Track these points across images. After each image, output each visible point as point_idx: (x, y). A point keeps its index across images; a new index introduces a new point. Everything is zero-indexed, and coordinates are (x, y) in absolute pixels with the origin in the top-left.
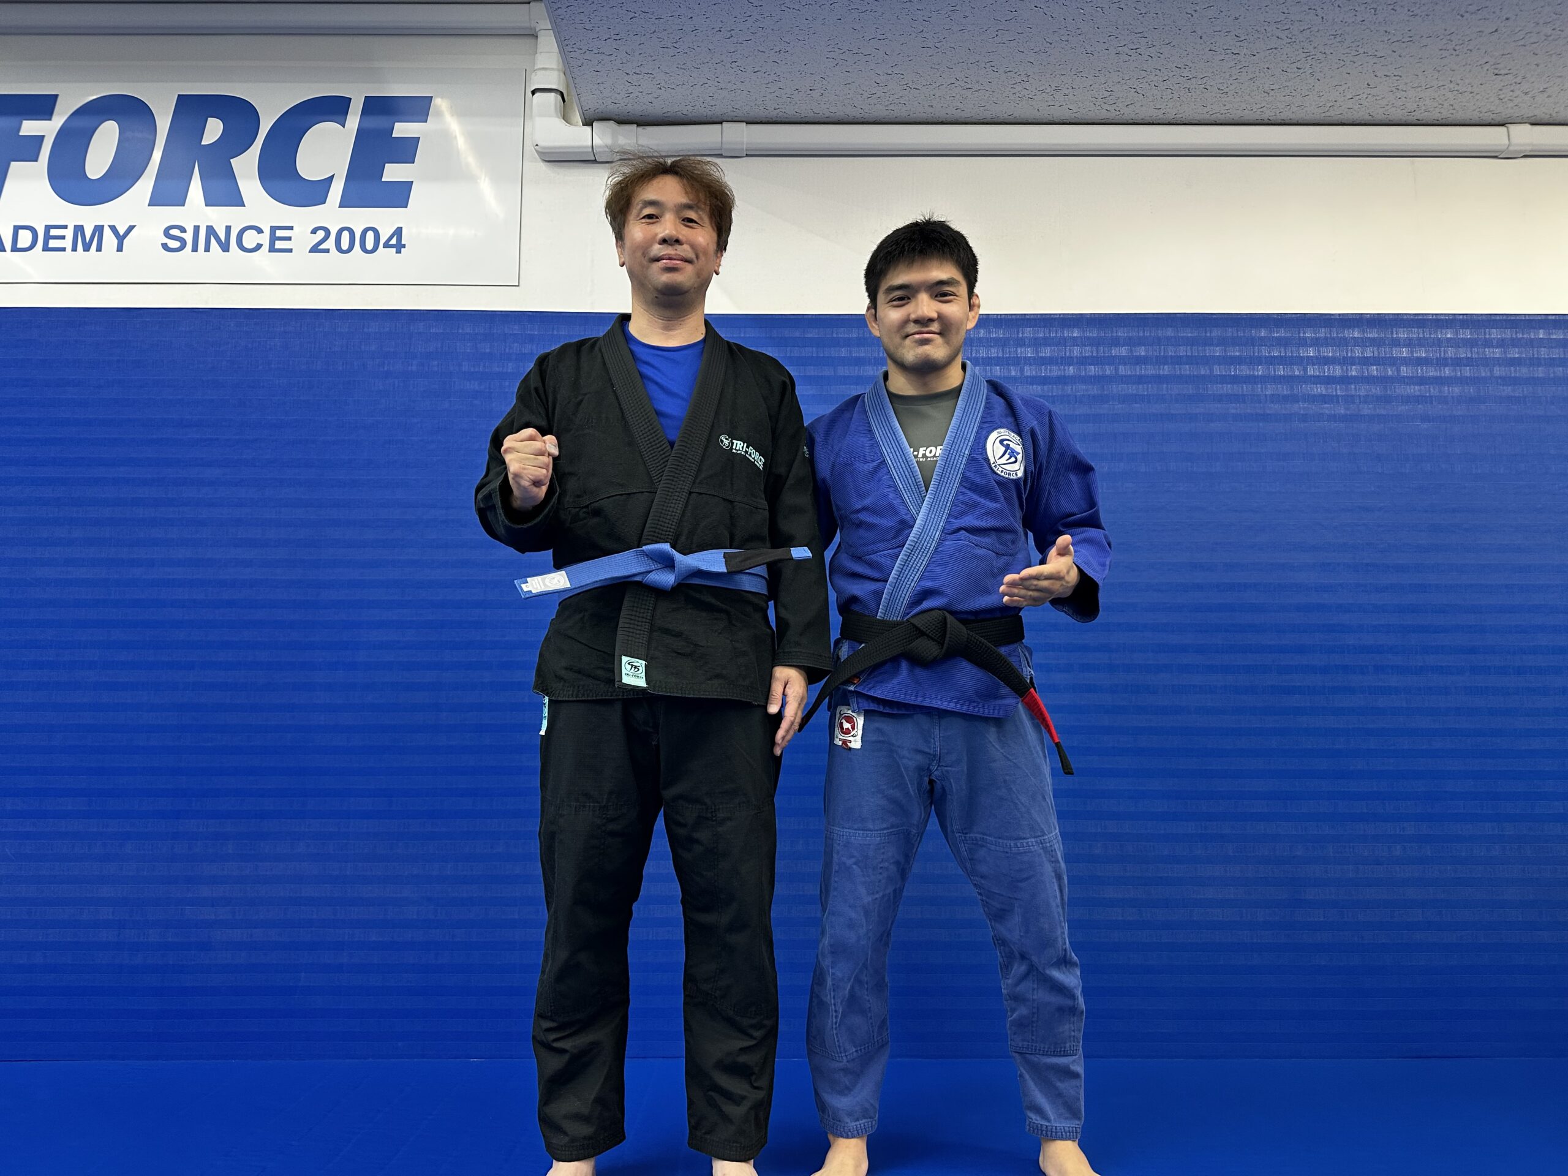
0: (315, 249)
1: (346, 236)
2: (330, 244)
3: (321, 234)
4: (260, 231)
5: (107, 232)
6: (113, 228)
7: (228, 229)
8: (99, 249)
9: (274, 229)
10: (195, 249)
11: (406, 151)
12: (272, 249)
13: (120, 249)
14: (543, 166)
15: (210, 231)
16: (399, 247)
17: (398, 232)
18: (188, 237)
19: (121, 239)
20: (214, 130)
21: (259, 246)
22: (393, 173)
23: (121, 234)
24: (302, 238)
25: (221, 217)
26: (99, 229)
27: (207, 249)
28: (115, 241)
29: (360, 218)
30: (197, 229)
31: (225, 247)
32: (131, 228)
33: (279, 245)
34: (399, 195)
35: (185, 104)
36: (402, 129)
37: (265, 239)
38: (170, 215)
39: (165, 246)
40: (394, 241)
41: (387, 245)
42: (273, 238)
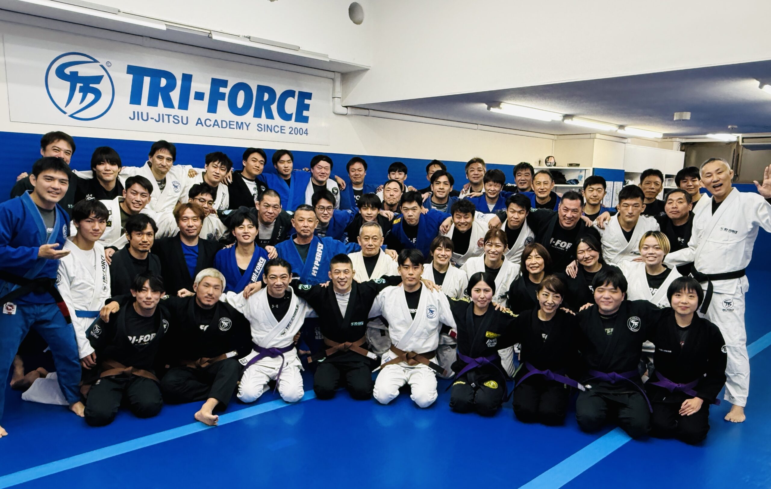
0: (290, 133)
1: (296, 129)
2: (293, 132)
3: (291, 129)
4: (278, 127)
5: (244, 124)
6: (245, 123)
7: (271, 126)
8: (243, 129)
9: (281, 127)
10: (265, 131)
11: (307, 107)
12: (281, 132)
13: (248, 130)
14: (334, 114)
15: (268, 126)
16: (307, 134)
17: (307, 130)
18: (263, 127)
19: (248, 126)
20: (266, 97)
21: (278, 131)
22: (305, 113)
23: (248, 125)
24: (287, 130)
25: (270, 122)
26: (242, 123)
27: (267, 131)
28: (246, 127)
29: (300, 125)
30: (264, 125)
31: (271, 131)
32: (250, 123)
33: (283, 131)
34: (305, 120)
35: (259, 86)
36: (307, 101)
37: (279, 129)
38: (258, 120)
39: (258, 129)
40: (306, 132)
41: (305, 133)
42: (281, 129)
